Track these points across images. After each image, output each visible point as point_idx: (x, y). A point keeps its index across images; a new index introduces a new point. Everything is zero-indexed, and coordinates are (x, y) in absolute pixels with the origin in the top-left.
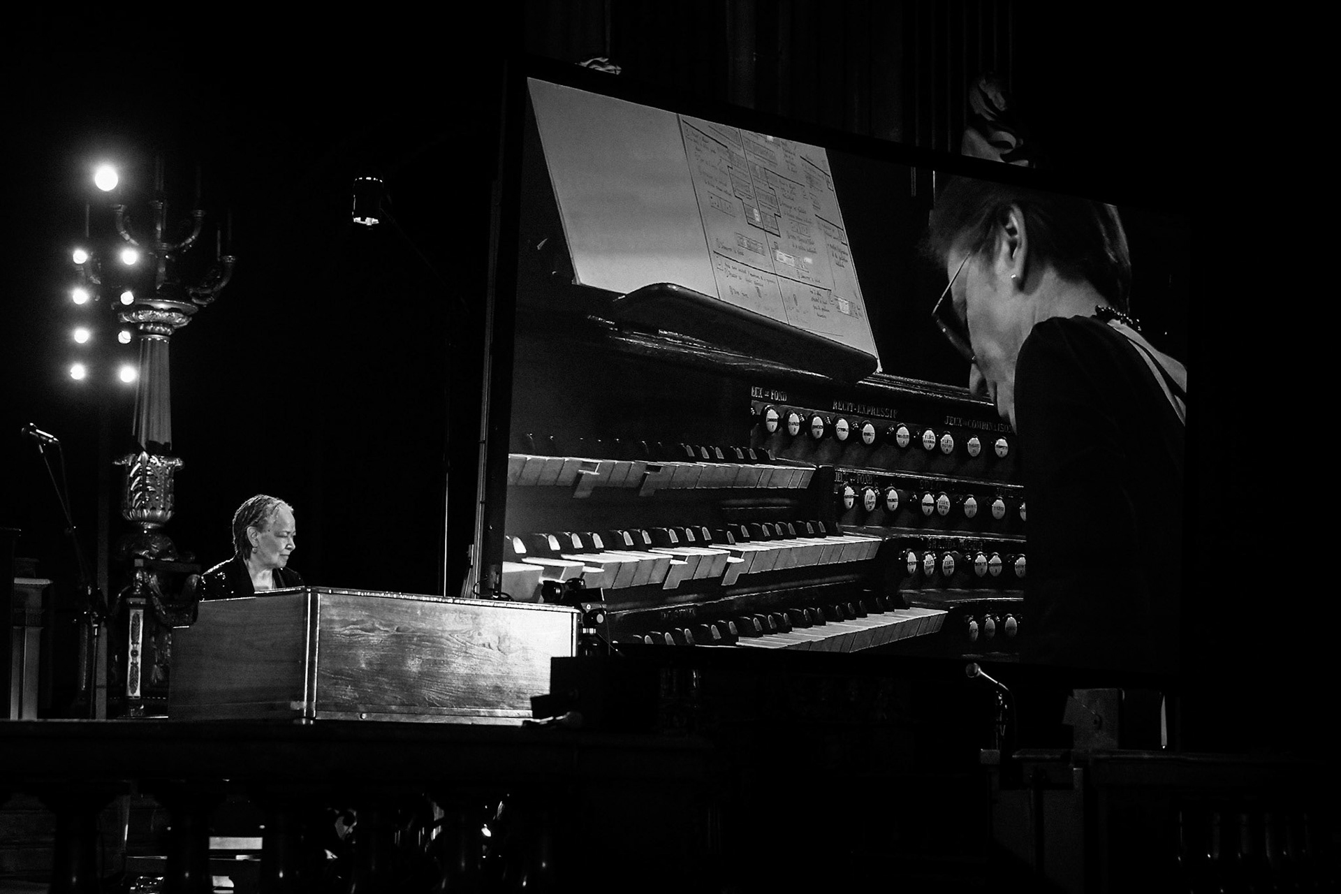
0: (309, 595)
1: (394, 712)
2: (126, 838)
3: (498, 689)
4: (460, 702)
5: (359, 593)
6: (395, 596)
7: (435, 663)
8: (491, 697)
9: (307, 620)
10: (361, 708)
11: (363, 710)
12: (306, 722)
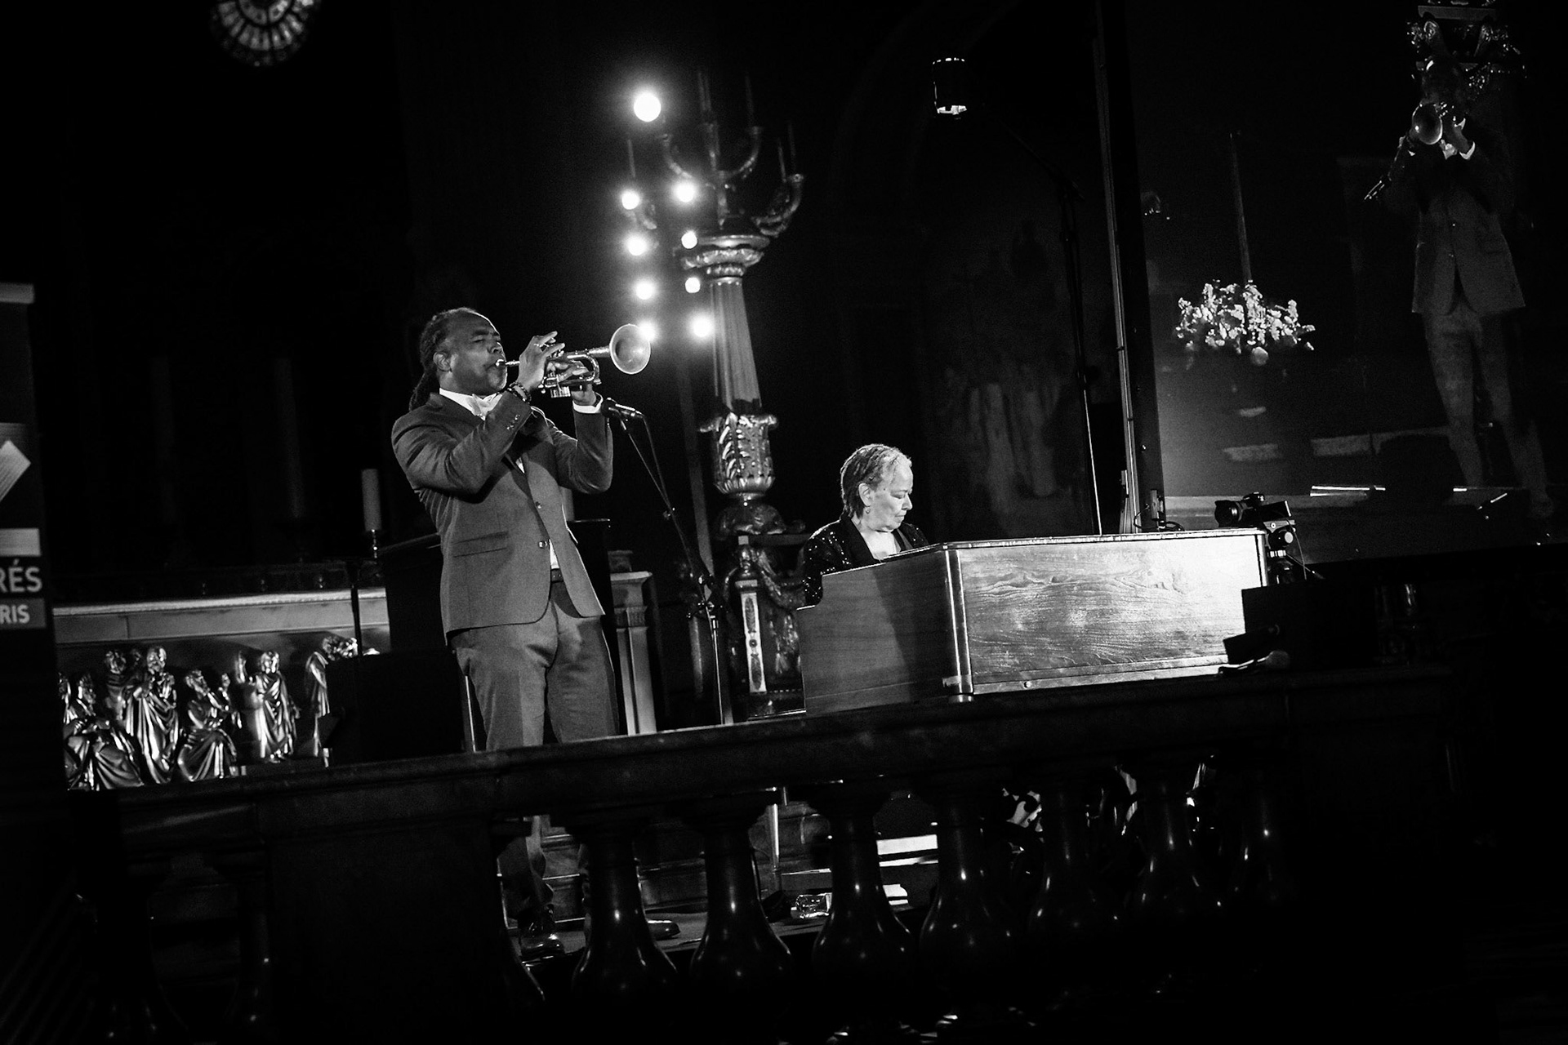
0: (947, 552)
1: (1061, 676)
2: (777, 853)
3: (1180, 635)
4: (1136, 655)
5: (1003, 544)
6: (1045, 541)
7: (1102, 613)
8: (1174, 645)
9: (948, 583)
10: (1024, 675)
11: (1027, 678)
12: (964, 698)
